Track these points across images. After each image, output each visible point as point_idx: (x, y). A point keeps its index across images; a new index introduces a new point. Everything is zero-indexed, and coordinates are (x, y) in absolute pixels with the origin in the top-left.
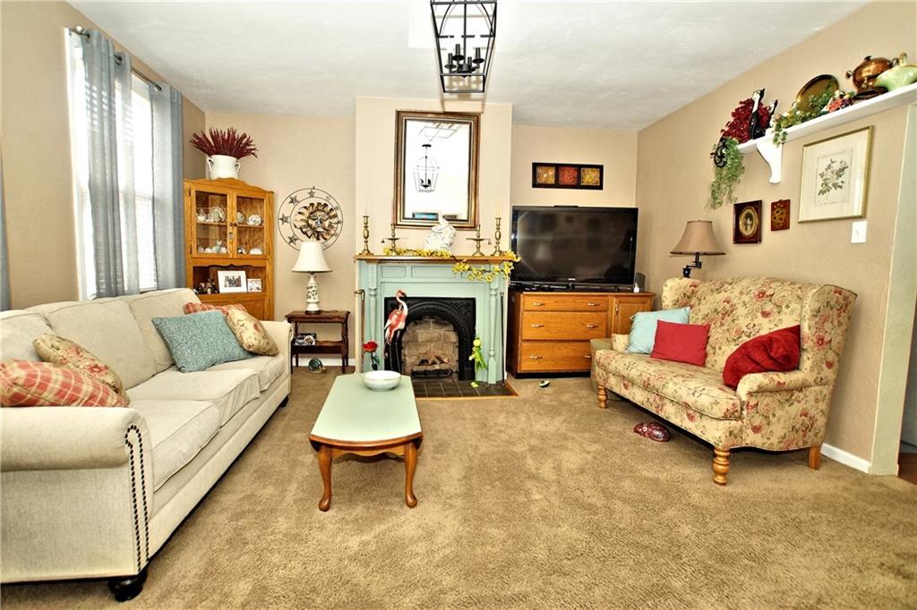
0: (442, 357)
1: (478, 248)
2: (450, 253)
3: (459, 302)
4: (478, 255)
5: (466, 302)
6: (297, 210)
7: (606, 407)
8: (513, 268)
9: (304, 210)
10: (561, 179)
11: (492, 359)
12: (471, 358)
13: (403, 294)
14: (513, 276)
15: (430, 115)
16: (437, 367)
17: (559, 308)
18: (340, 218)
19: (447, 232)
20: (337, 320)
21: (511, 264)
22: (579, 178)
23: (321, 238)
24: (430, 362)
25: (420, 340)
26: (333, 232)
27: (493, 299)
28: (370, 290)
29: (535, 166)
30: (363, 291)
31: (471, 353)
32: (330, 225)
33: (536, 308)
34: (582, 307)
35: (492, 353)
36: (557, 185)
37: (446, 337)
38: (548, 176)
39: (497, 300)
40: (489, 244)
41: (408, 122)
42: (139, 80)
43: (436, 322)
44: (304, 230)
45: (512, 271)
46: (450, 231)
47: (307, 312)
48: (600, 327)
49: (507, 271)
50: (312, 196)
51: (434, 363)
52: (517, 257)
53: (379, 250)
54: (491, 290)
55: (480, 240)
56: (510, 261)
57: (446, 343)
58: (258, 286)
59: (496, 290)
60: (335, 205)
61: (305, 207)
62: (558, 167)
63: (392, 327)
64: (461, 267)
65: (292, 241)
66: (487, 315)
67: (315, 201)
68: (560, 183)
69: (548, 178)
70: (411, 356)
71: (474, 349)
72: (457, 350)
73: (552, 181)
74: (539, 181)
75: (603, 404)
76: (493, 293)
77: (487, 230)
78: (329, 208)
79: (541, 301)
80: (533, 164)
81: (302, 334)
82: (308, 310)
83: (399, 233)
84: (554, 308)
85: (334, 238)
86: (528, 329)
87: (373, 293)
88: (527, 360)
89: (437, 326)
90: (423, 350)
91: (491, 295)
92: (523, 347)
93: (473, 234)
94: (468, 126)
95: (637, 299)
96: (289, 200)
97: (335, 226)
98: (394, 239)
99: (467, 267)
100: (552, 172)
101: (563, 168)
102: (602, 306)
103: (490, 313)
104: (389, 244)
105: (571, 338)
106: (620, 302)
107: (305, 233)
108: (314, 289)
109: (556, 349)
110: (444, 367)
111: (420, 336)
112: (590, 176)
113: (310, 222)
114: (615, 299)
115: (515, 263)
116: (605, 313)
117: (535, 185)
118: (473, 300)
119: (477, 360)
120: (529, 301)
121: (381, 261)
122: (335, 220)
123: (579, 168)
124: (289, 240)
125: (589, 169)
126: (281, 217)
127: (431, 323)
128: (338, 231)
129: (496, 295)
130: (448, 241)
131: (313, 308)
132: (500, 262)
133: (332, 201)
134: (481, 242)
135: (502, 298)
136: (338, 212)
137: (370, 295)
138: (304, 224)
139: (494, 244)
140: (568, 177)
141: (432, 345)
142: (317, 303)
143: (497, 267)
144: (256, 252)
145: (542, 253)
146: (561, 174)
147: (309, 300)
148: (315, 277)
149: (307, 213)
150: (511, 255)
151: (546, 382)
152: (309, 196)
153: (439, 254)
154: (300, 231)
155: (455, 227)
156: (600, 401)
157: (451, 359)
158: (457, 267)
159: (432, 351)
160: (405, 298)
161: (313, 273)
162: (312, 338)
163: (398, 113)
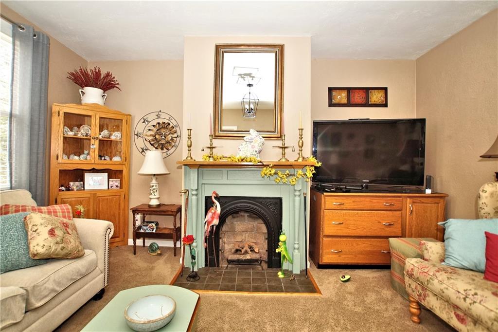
0: (254, 246)
1: (284, 155)
2: (259, 159)
3: (269, 200)
4: (284, 160)
5: (275, 201)
6: (147, 128)
7: (419, 323)
8: (314, 172)
9: (152, 128)
10: (352, 99)
11: (296, 251)
12: (277, 251)
13: (217, 194)
14: (314, 178)
15: (242, 47)
16: (248, 257)
17: (356, 207)
18: (179, 134)
19: (257, 141)
20: (170, 213)
21: (313, 168)
22: (367, 98)
23: (164, 149)
24: (243, 251)
25: (236, 230)
26: (173, 144)
27: (297, 198)
28: (193, 190)
29: (330, 90)
30: (188, 191)
31: (277, 246)
32: (172, 139)
33: (336, 207)
34: (377, 206)
35: (296, 246)
36: (349, 104)
37: (258, 229)
38: (342, 97)
39: (300, 200)
40: (293, 151)
41: (225, 54)
42: (6, 22)
43: (250, 216)
44: (152, 142)
45: (313, 174)
46: (259, 141)
47: (150, 206)
48: (395, 225)
49: (310, 174)
50: (159, 118)
51: (246, 252)
52: (318, 163)
53: (200, 157)
54: (295, 190)
55: (285, 148)
56: (312, 166)
57: (259, 233)
58: (117, 184)
59: (299, 191)
60: (175, 123)
61: (154, 126)
62: (349, 90)
63: (208, 222)
64: (268, 171)
65: (143, 151)
66: (292, 212)
67: (161, 121)
68: (351, 103)
69: (341, 98)
70: (229, 243)
71: (280, 243)
72: (267, 241)
73: (345, 101)
74: (334, 101)
75: (415, 319)
76: (297, 193)
77: (291, 139)
78: (170, 126)
79: (340, 200)
80: (329, 88)
81: (147, 222)
82: (150, 204)
83: (216, 142)
84: (352, 207)
85: (174, 149)
86: (329, 225)
87: (194, 192)
88: (328, 254)
89: (250, 219)
90: (239, 239)
91: (295, 196)
92: (325, 241)
93: (279, 143)
94: (274, 54)
95: (430, 199)
96: (143, 120)
97: (175, 139)
98: (211, 148)
99: (273, 171)
100: (344, 94)
101: (354, 91)
102: (397, 205)
103: (294, 211)
104: (208, 151)
105: (368, 234)
106: (414, 202)
107: (152, 145)
108: (154, 187)
109: (355, 244)
110: (255, 256)
111: (237, 227)
112: (376, 97)
113: (157, 136)
114: (408, 199)
115: (316, 168)
116: (400, 212)
117: (331, 105)
118: (280, 199)
119: (282, 254)
120: (330, 201)
121: (201, 166)
122: (175, 135)
123: (367, 90)
124: (141, 150)
125: (376, 91)
126: (136, 133)
127: (246, 217)
128: (177, 144)
129: (299, 196)
130: (257, 149)
131: (154, 202)
132: (303, 167)
133: (173, 121)
134: (286, 150)
135: (305, 197)
136: (178, 129)
137: (193, 195)
138: (152, 138)
139: (297, 151)
140: (358, 97)
141: (247, 235)
142: (158, 198)
143: (300, 172)
144: (116, 159)
145: (334, 160)
146: (351, 96)
147: (151, 197)
148: (157, 179)
149: (155, 129)
150: (313, 160)
151: (347, 277)
152: (156, 117)
153: (248, 160)
154: (149, 143)
155: (263, 137)
156: (413, 314)
157: (261, 249)
158: (264, 171)
159: (247, 239)
160: (218, 198)
161: (154, 175)
162: (154, 225)
163: (217, 47)
